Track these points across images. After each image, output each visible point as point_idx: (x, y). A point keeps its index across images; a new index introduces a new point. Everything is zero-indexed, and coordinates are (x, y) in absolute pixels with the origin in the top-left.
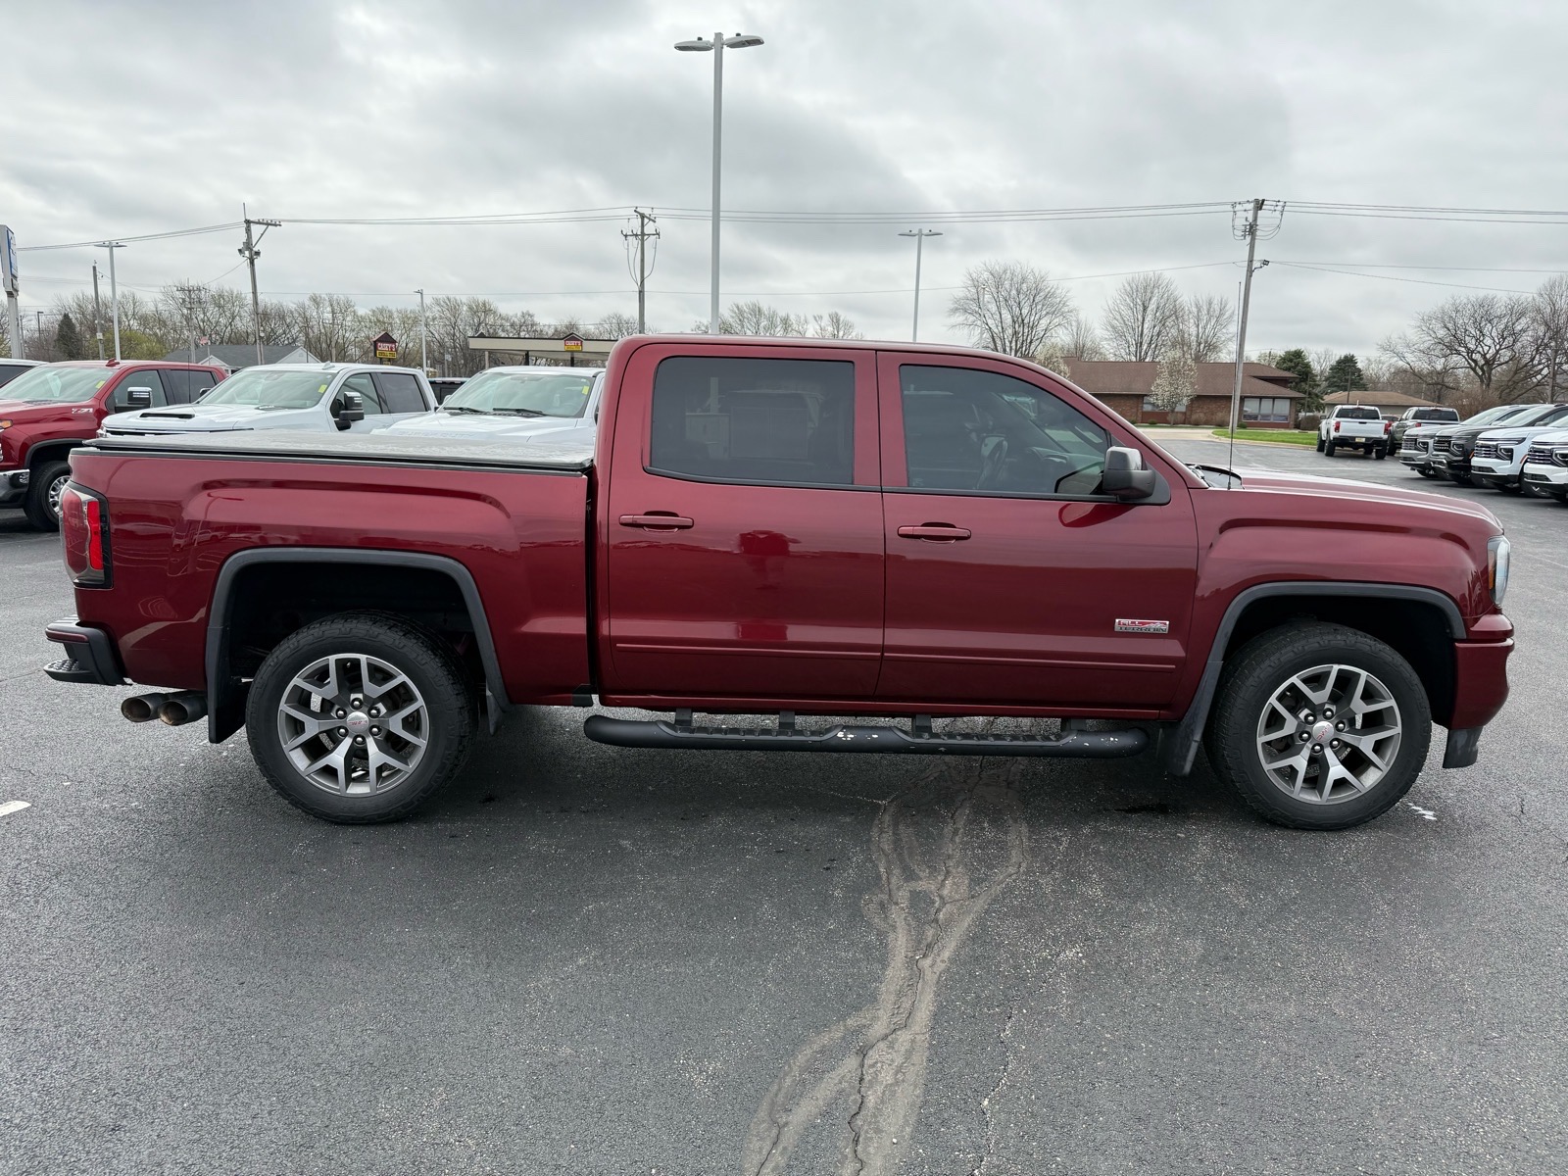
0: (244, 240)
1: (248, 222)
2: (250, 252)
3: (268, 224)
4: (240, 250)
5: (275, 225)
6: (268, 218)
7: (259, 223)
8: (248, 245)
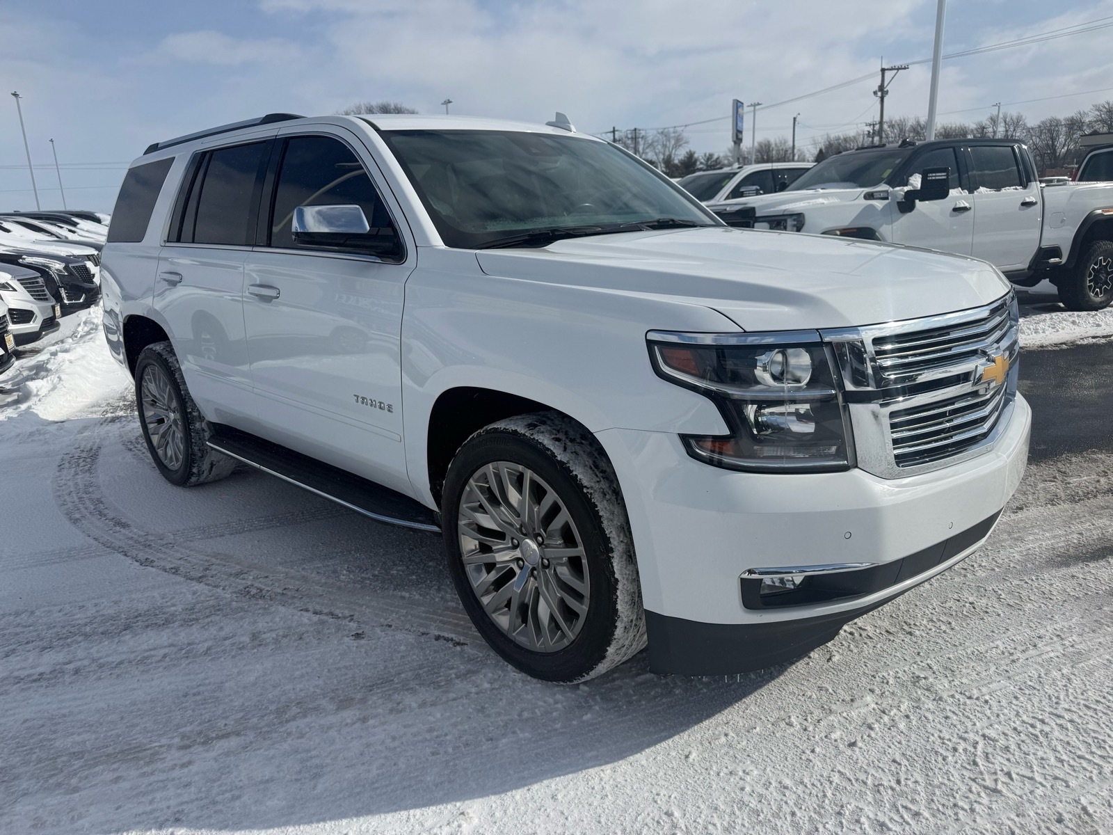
0: (879, 83)
1: (883, 70)
2: (882, 91)
3: (898, 69)
4: (875, 93)
5: (905, 68)
6: (898, 64)
7: (892, 69)
8: (881, 88)
